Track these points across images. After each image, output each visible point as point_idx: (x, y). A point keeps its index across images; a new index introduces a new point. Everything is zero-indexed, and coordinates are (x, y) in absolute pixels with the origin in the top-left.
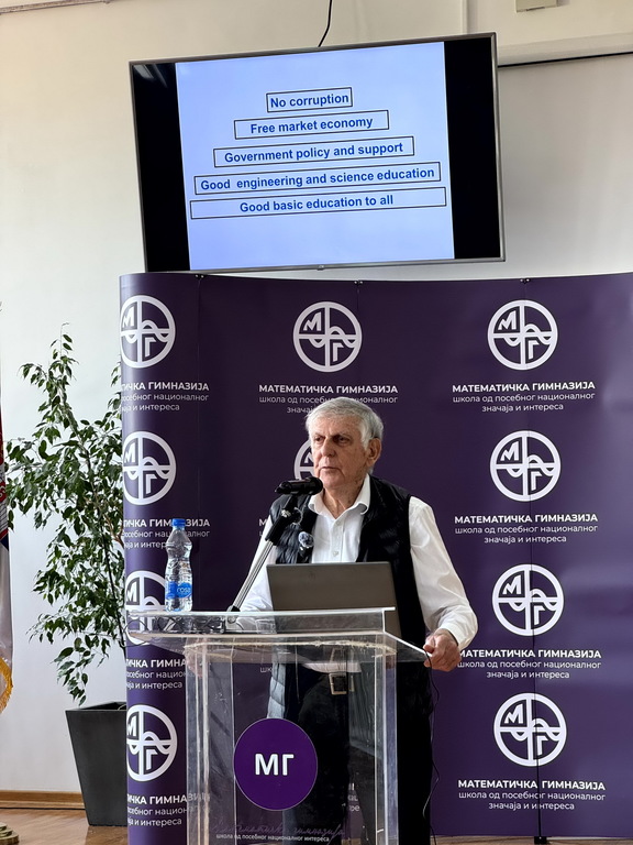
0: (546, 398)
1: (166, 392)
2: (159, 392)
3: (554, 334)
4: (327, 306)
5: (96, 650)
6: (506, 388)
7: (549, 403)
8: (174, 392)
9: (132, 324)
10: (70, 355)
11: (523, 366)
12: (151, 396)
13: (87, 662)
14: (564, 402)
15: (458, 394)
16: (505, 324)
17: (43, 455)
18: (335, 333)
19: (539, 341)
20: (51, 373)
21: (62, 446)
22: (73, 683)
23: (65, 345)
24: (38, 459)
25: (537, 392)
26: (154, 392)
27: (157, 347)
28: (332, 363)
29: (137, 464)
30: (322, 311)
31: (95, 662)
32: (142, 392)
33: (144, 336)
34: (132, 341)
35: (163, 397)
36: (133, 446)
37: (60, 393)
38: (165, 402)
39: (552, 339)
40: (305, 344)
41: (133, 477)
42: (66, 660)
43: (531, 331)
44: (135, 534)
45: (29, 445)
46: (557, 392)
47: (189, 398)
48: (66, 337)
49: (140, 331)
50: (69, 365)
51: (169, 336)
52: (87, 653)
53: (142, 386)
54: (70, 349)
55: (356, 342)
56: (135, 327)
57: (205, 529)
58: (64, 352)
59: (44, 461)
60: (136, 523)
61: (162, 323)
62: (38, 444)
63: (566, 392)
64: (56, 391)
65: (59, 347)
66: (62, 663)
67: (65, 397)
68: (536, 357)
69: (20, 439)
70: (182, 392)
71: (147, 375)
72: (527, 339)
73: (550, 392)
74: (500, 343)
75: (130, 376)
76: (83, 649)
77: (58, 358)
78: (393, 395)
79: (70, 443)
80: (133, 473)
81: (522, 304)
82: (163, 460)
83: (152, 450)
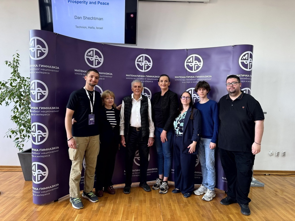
0: (149, 79)
1: (45, 68)
2: (42, 68)
3: (151, 63)
4: (95, 49)
5: (26, 138)
6: (139, 76)
7: (150, 80)
8: (48, 68)
9: (33, 46)
10: (18, 59)
11: (143, 71)
12: (39, 69)
13: (24, 141)
14: (153, 80)
15: (127, 77)
16: (140, 60)
17: (11, 86)
18: (96, 57)
19: (148, 65)
20: (14, 64)
21: (17, 84)
22: (19, 146)
23: (17, 56)
24: (10, 86)
25: (147, 78)
26: (40, 68)
27: (42, 54)
28: (95, 65)
29: (35, 90)
30: (93, 50)
31: (26, 141)
32: (37, 68)
33: (37, 50)
34: (33, 51)
35: (44, 70)
36: (34, 84)
37: (16, 69)
38: (45, 71)
39: (151, 65)
40: (88, 59)
41: (33, 94)
42: (17, 140)
43: (146, 62)
44: (34, 111)
45: (6, 83)
46: (152, 78)
47: (53, 71)
48: (17, 54)
49: (36, 48)
50: (18, 62)
51: (46, 51)
52: (23, 139)
53: (37, 66)
54: (18, 57)
55: (102, 60)
56: (34, 47)
57: (58, 110)
58: (17, 58)
59: (11, 87)
60: (34, 108)
61: (44, 46)
62: (10, 82)
63: (154, 78)
64: (15, 69)
65: (15, 56)
66: (16, 141)
67: (17, 70)
68: (147, 69)
69: (3, 81)
70: (50, 69)
71: (38, 62)
72: (145, 64)
73: (150, 78)
74: (138, 65)
75: (32, 62)
76: (22, 138)
77: (15, 59)
78: (111, 75)
79: (19, 83)
80: (34, 92)
81: (144, 55)
82: (44, 89)
83: (40, 86)
